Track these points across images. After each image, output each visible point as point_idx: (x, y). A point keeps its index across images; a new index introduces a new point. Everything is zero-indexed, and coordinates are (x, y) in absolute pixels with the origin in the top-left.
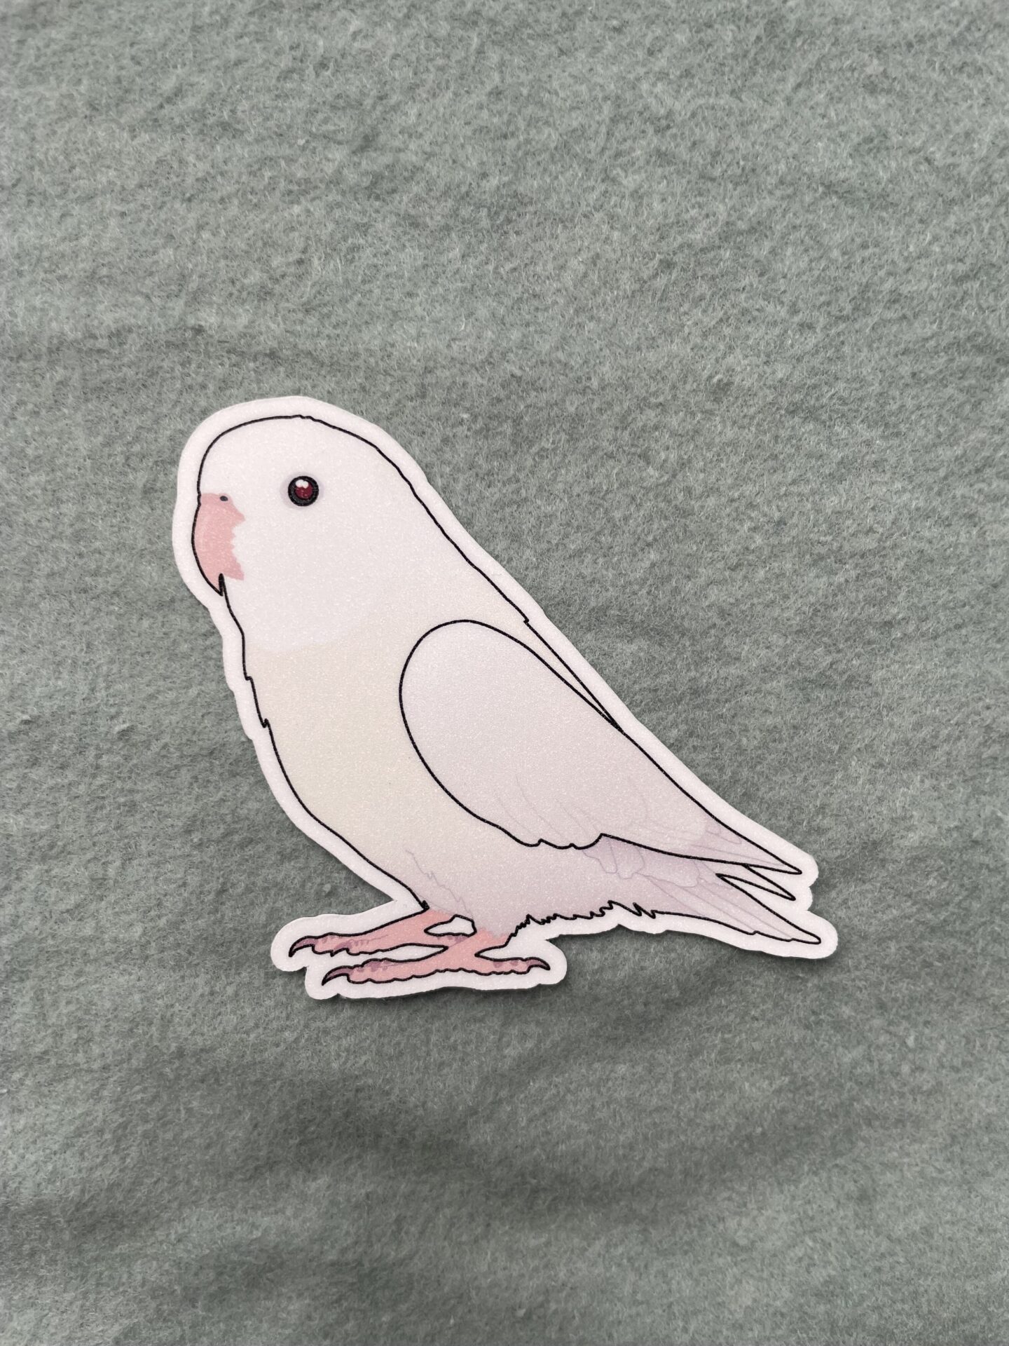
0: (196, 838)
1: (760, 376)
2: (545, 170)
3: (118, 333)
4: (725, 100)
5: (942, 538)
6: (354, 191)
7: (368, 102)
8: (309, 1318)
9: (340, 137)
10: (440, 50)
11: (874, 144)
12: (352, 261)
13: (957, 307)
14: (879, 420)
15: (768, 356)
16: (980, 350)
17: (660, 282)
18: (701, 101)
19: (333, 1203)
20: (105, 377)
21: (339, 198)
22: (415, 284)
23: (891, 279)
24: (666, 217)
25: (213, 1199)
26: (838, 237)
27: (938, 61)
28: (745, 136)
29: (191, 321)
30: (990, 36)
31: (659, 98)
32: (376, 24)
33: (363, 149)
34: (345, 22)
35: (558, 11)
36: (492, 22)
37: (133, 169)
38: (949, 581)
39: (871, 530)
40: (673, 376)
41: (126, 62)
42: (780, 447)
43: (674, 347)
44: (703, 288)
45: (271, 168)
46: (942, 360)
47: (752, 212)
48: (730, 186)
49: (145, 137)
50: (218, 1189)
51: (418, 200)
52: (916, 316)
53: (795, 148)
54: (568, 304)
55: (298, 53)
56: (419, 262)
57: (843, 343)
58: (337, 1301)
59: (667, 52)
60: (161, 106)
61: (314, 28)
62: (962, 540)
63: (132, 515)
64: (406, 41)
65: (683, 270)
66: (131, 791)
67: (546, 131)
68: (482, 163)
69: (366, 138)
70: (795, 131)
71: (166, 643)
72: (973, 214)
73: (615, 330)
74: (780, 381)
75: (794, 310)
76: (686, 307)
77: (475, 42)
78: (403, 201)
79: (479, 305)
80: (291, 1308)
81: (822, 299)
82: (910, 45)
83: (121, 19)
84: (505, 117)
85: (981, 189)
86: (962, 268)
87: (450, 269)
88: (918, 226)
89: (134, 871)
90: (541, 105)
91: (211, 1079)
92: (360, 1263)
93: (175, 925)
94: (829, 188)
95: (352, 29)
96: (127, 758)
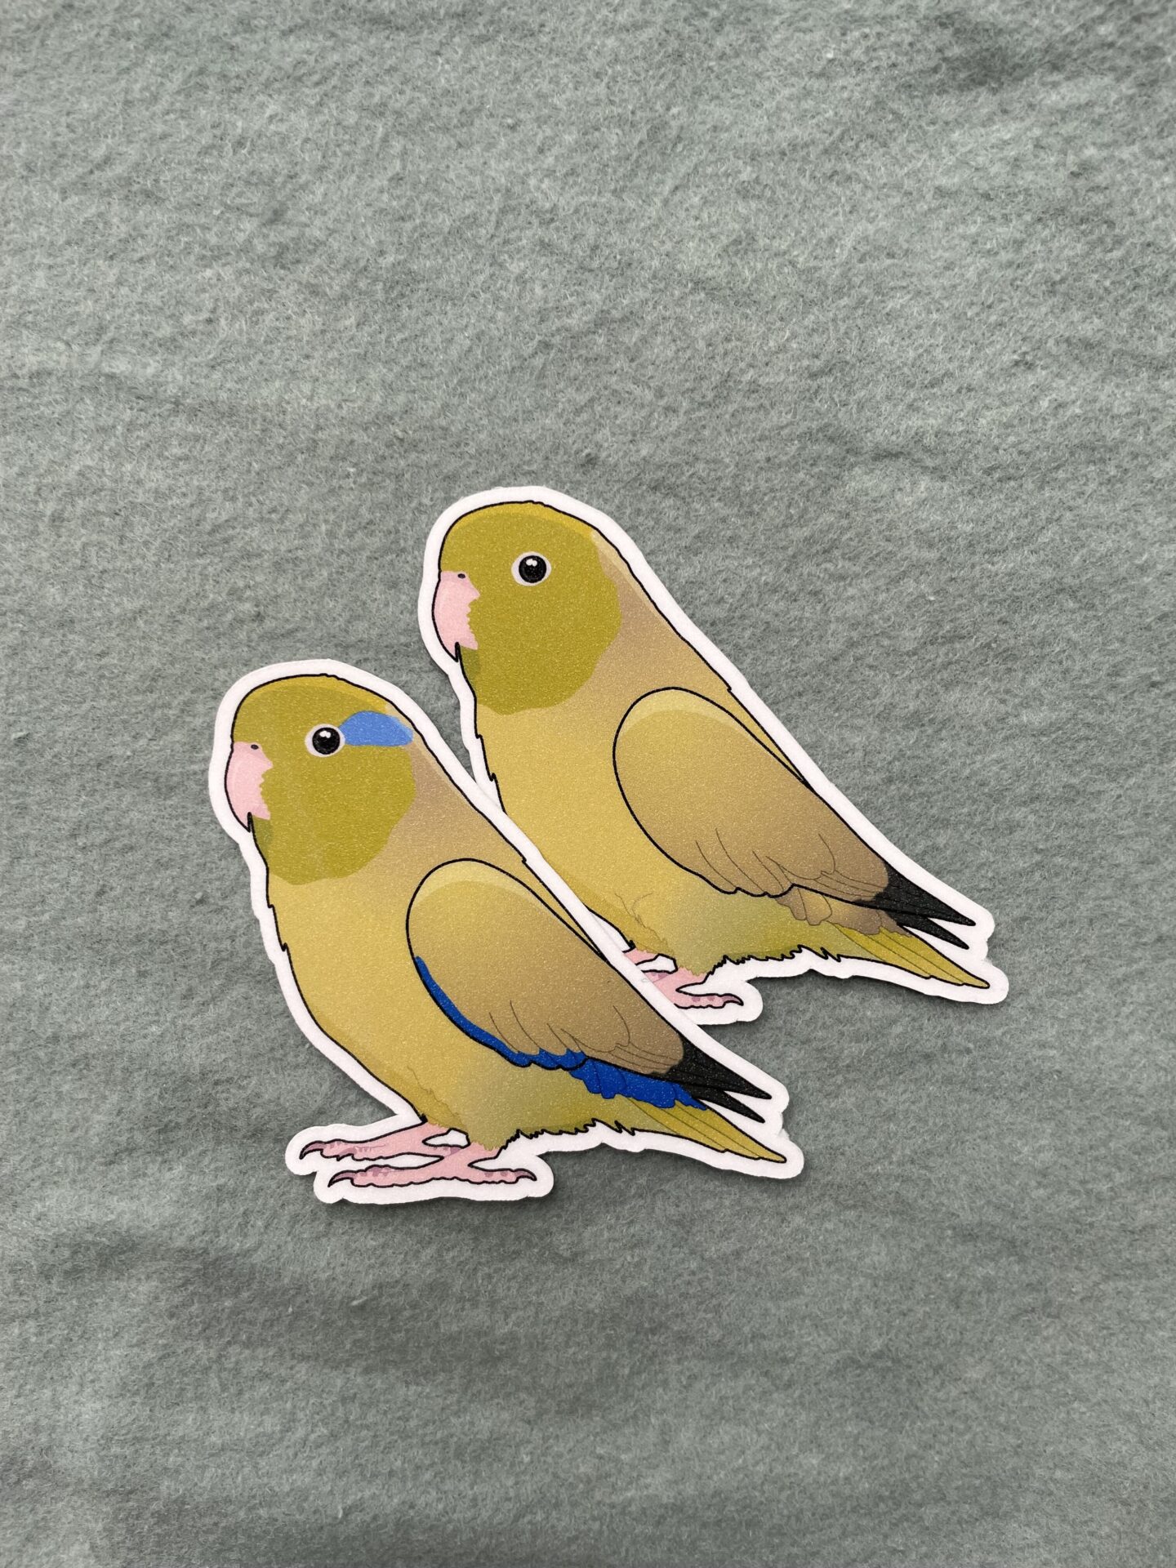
0: (81, 842)
1: (626, 454)
2: (438, 251)
3: (38, 374)
4: (607, 198)
5: (788, 612)
6: (262, 259)
7: (279, 180)
8: (156, 1298)
9: (252, 210)
10: (347, 137)
11: (743, 245)
12: (257, 323)
13: (811, 400)
14: (734, 496)
15: (634, 435)
16: (831, 440)
17: (538, 361)
18: (582, 199)
19: (185, 1190)
20: (22, 413)
21: (248, 265)
22: (313, 348)
23: (751, 372)
24: (546, 302)
25: (74, 1181)
26: (704, 330)
27: (809, 168)
28: (623, 232)
29: (107, 370)
30: (862, 146)
31: (544, 192)
32: (291, 109)
33: (272, 222)
34: (262, 106)
35: (459, 107)
36: (398, 114)
37: (62, 227)
38: (792, 651)
39: (721, 600)
40: (548, 446)
41: (62, 129)
42: (641, 519)
43: (547, 421)
44: (576, 368)
45: (188, 234)
46: (793, 449)
47: (625, 302)
48: (607, 277)
49: (74, 199)
50: (80, 1171)
51: (321, 270)
52: (773, 405)
53: (668, 246)
54: (451, 374)
55: (218, 132)
56: (318, 327)
57: (704, 427)
58: (183, 1285)
59: (556, 150)
60: (91, 172)
61: (234, 109)
62: (807, 615)
63: (40, 541)
64: (317, 126)
65: (560, 351)
66: (24, 794)
67: (441, 216)
68: (381, 242)
69: (275, 212)
70: (669, 231)
71: (65, 660)
72: (831, 315)
73: (495, 402)
74: (644, 459)
75: (660, 394)
76: (562, 385)
77: (380, 131)
78: (305, 273)
79: (371, 371)
80: (140, 1289)
81: (688, 385)
82: (783, 154)
83: (60, 90)
84: (404, 201)
85: (839, 292)
86: (818, 363)
87: (346, 335)
88: (778, 324)
89: (23, 868)
90: (436, 192)
91: (81, 1064)
92: (206, 1251)
93: (55, 920)
94: (698, 284)
95: (268, 112)
96: (22, 763)
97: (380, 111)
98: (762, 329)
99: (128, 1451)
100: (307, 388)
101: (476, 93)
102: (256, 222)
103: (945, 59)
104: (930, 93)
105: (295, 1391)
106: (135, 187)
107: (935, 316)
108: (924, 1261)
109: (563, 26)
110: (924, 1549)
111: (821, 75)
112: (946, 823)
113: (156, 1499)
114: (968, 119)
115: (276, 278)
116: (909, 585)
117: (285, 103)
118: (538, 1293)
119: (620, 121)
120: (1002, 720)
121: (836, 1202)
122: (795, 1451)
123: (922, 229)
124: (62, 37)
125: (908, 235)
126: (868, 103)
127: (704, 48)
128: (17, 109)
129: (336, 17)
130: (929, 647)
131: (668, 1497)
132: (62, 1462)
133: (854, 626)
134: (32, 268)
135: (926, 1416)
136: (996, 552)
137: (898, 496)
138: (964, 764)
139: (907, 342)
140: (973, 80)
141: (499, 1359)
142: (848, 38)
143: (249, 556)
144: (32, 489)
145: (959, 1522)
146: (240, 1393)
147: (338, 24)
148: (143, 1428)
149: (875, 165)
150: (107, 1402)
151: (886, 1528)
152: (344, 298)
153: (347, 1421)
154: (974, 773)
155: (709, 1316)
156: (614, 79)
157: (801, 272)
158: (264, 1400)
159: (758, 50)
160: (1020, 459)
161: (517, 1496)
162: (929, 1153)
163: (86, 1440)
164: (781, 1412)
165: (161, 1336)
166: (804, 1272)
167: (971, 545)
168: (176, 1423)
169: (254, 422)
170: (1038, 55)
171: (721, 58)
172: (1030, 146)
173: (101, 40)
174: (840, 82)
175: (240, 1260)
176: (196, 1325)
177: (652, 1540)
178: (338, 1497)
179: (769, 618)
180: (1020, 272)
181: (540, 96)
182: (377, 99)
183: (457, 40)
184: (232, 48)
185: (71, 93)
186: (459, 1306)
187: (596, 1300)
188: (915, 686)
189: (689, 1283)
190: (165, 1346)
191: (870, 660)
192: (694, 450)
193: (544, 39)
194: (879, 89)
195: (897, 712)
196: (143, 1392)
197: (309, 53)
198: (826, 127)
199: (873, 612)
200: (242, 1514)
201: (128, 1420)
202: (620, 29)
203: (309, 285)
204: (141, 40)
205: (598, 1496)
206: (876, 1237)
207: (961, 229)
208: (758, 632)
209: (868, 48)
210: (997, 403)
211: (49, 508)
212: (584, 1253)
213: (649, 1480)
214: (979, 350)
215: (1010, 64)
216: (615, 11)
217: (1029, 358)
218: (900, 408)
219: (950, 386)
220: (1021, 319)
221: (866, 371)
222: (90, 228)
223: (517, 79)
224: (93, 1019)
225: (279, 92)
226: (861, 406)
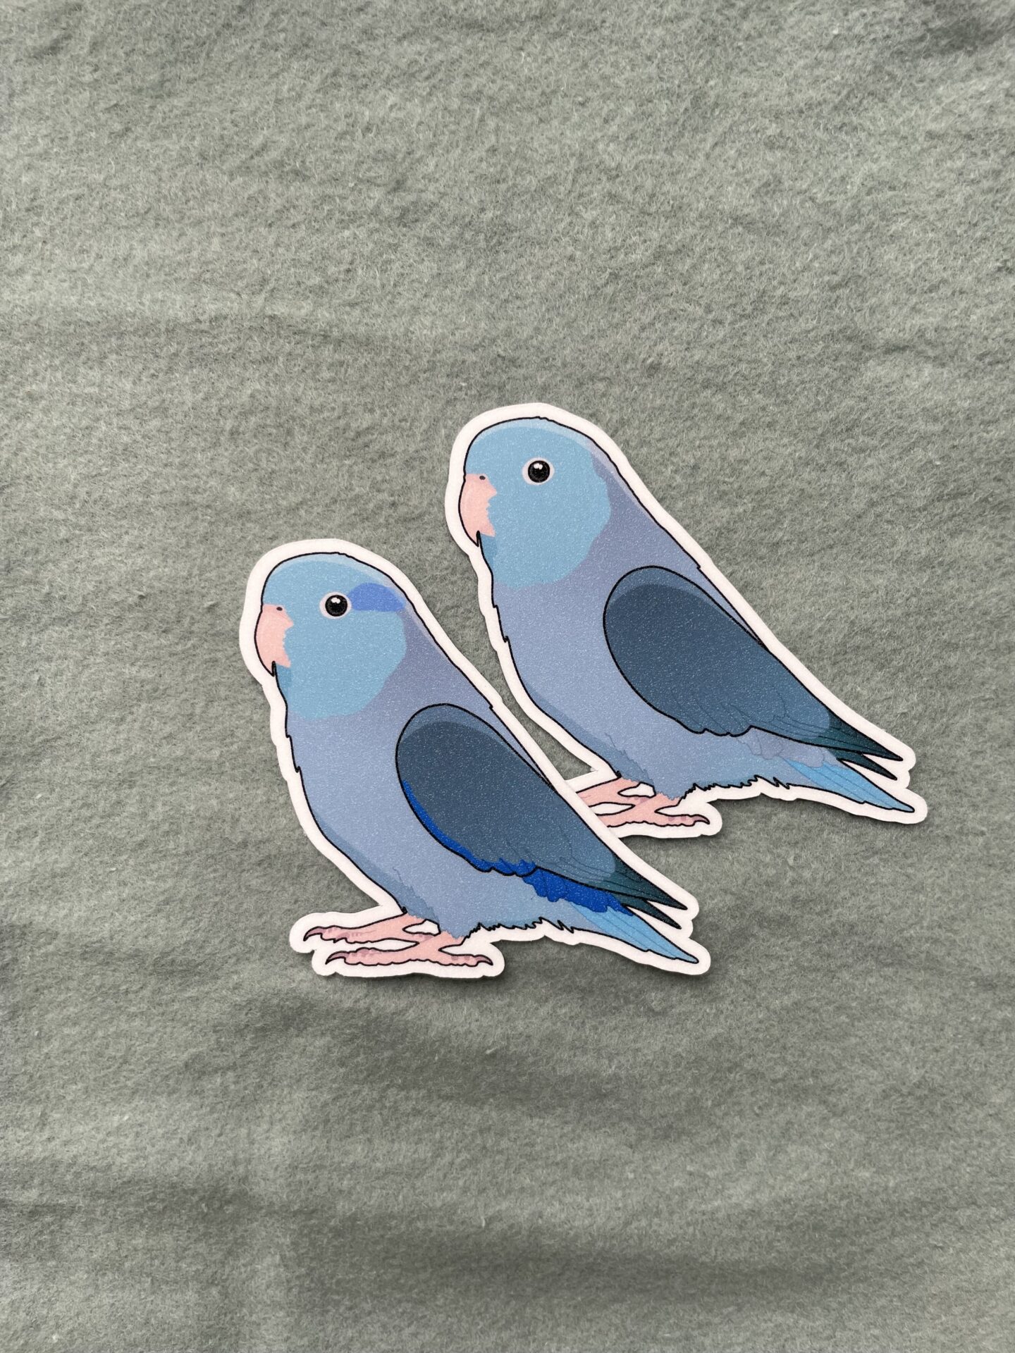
97: (476, 97)
98: (790, 252)
99: (310, 1177)
100: (427, 321)
101: (552, 79)
102: (382, 190)
103: (930, 30)
104: (918, 57)
105: (442, 1124)
106: (287, 168)
107: (931, 235)
108: (952, 1006)
109: (620, 21)
110: (959, 1245)
111: (830, 47)
112: (956, 647)
113: (333, 1217)
114: (950, 77)
115: (400, 235)
116: (919, 453)
117: (402, 95)
118: (635, 1041)
119: (669, 94)
120: (998, 560)
121: (877, 960)
122: (851, 1166)
123: (917, 167)
124: (224, 50)
125: (905, 171)
126: (869, 68)
127: (733, 32)
128: (191, 110)
129: (439, 24)
130: (937, 504)
131: (748, 1204)
132: (256, 1189)
133: (874, 489)
134: (209, 236)
135: (959, 1136)
136: (989, 423)
137: (906, 381)
138: (969, 597)
139: (908, 257)
140: (953, 46)
141: (605, 1095)
142: (850, 17)
143: (382, 455)
144: (214, 410)
145: (988, 1222)
146: (398, 1127)
147: (442, 29)
148: (321, 1158)
149: (876, 117)
150: (292, 1137)
151: (928, 1227)
152: (453, 247)
153: (484, 1147)
154: (977, 605)
155: (776, 1056)
156: (663, 61)
157: (819, 206)
158: (417, 1131)
159: (777, 31)
160: (1006, 346)
161: (625, 1206)
162: (953, 919)
163: (276, 1169)
164: (837, 1135)
165: (334, 1081)
166: (853, 1018)
167: (968, 418)
168: (346, 1153)
169: (386, 348)
170: (1005, 23)
171: (747, 39)
172: (1002, 96)
173: (255, 52)
174: (845, 53)
175: (397, 1018)
176: (361, 1071)
177: (735, 1242)
178: (481, 1210)
179: (805, 485)
180: (999, 195)
181: (604, 78)
182: (474, 87)
183: (536, 37)
184: (358, 54)
185: (233, 96)
186: (572, 1053)
187: (683, 1044)
188: (926, 536)
189: (757, 1030)
190: (339, 1089)
191: (888, 516)
192: (738, 353)
193: (606, 32)
194: (876, 56)
195: (912, 557)
196: (321, 1127)
197: (420, 54)
198: (834, 89)
199: (889, 477)
200: (403, 1227)
201: (311, 1150)
202: (666, 21)
203: (426, 239)
204: (286, 50)
205: (691, 1205)
206: (911, 988)
207: (949, 164)
208: (795, 499)
209: (866, 25)
210: (985, 302)
211: (229, 425)
212: (672, 1007)
213: (731, 1192)
214: (968, 260)
215: (983, 30)
216: (661, 6)
217: (1009, 264)
218: (905, 310)
219: (945, 291)
220: (1001, 234)
221: (876, 283)
222: (254, 202)
223: (585, 65)
224: (274, 827)
225: (397, 86)
226: (872, 311)
